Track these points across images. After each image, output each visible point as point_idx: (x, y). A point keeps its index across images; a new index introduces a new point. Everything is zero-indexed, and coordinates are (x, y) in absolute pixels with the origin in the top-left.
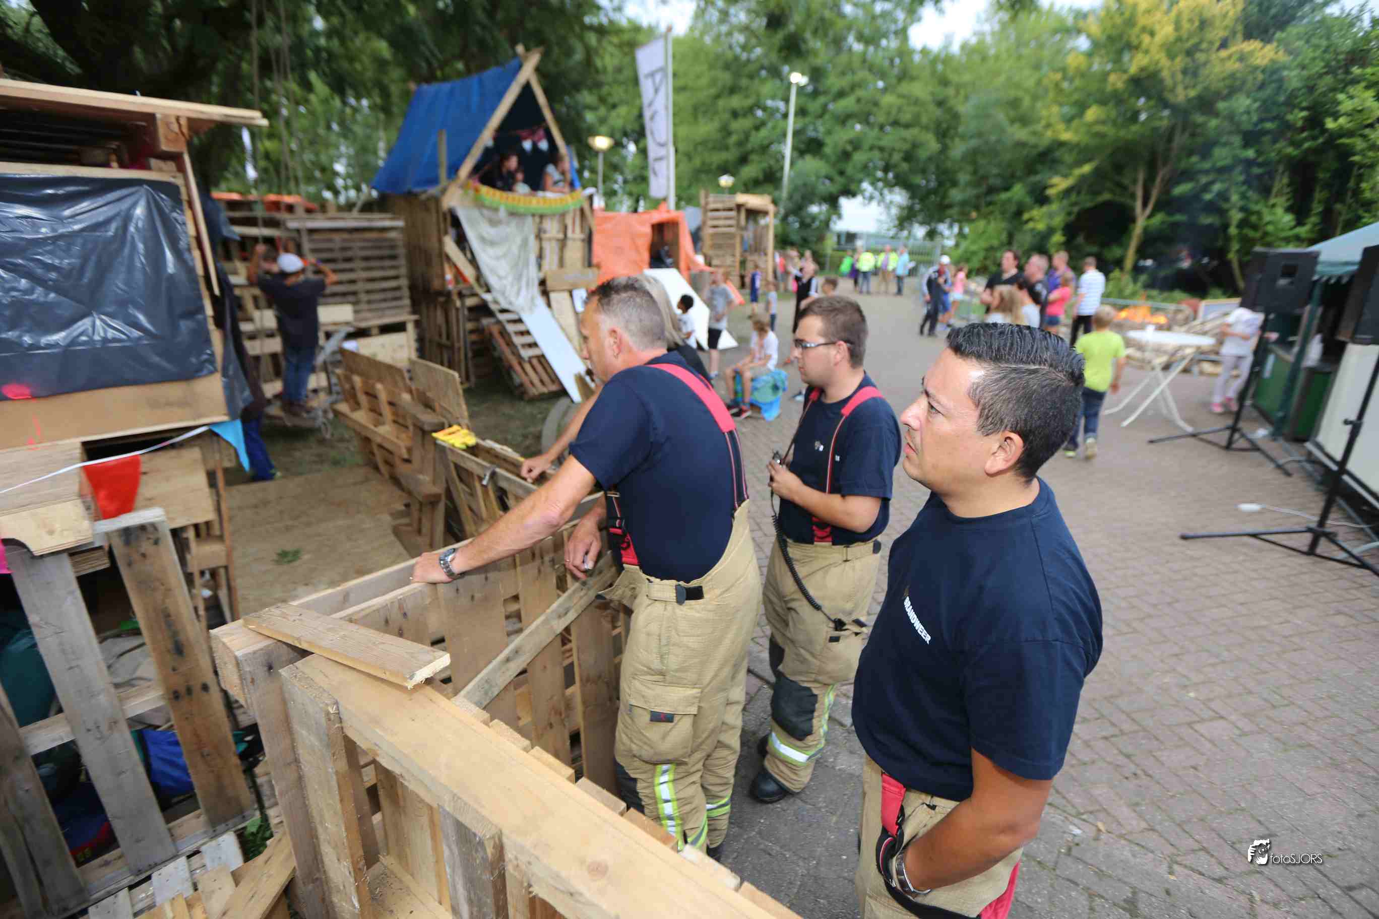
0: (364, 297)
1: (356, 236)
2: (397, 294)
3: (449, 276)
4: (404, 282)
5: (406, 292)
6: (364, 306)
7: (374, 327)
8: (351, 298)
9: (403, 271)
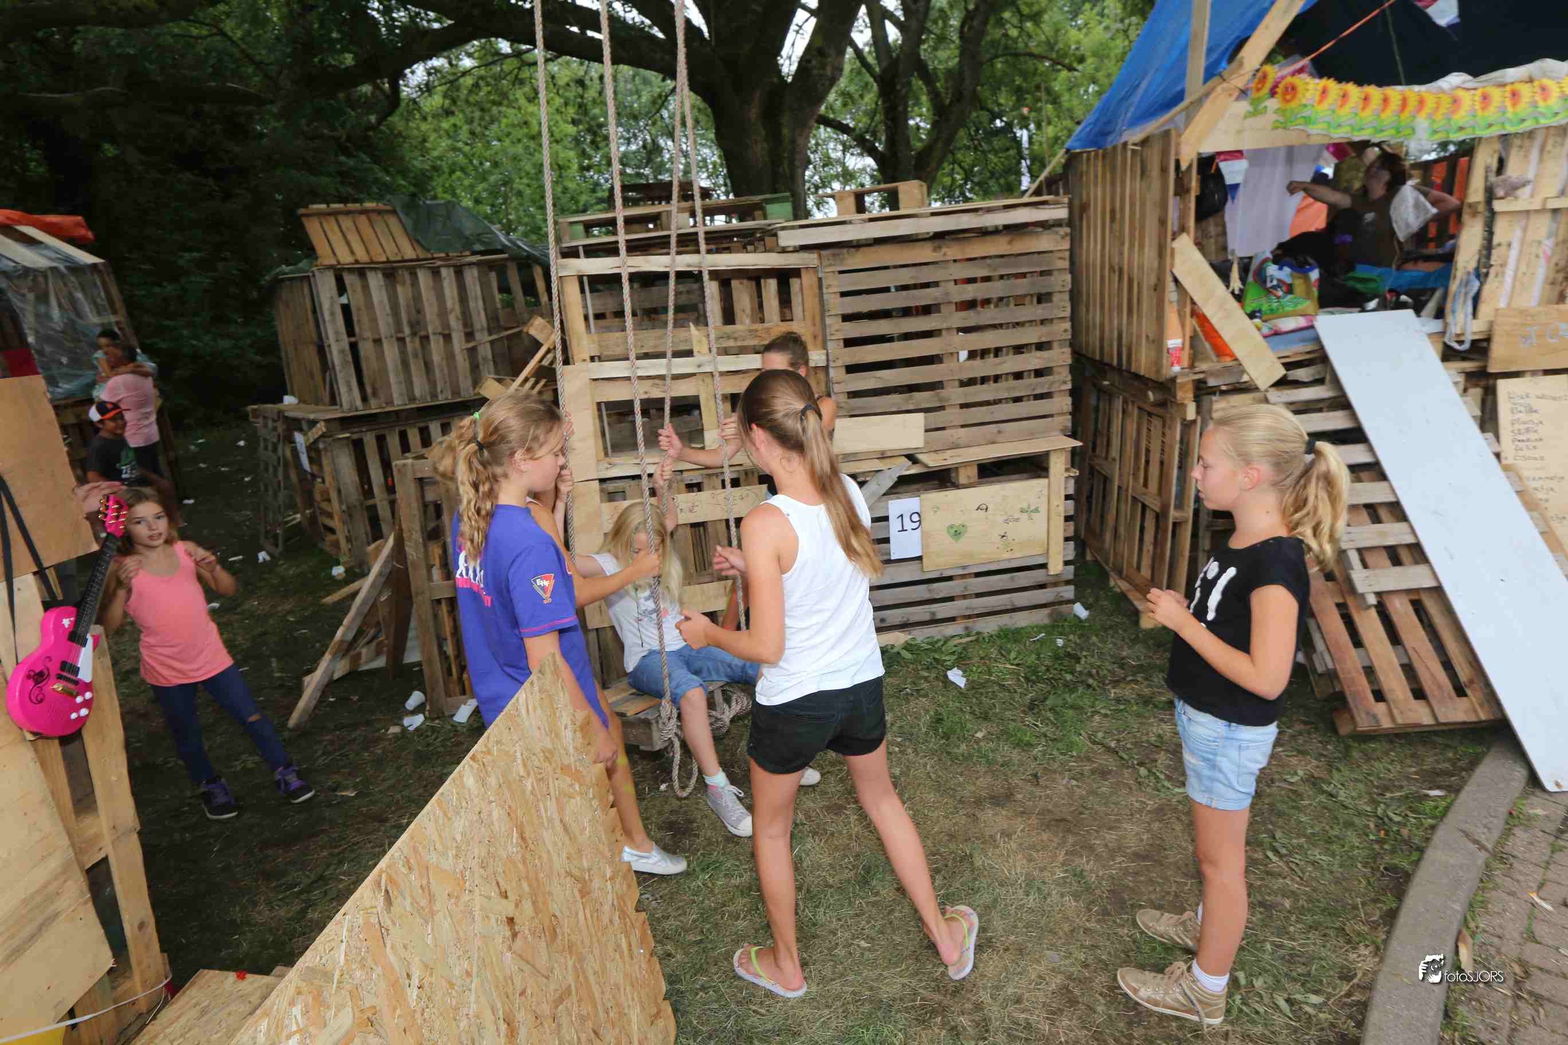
0: (955, 394)
1: (952, 251)
2: (1042, 385)
3: (1174, 342)
4: (1060, 357)
5: (1062, 381)
6: (952, 415)
7: (966, 464)
8: (923, 398)
9: (1062, 329)
